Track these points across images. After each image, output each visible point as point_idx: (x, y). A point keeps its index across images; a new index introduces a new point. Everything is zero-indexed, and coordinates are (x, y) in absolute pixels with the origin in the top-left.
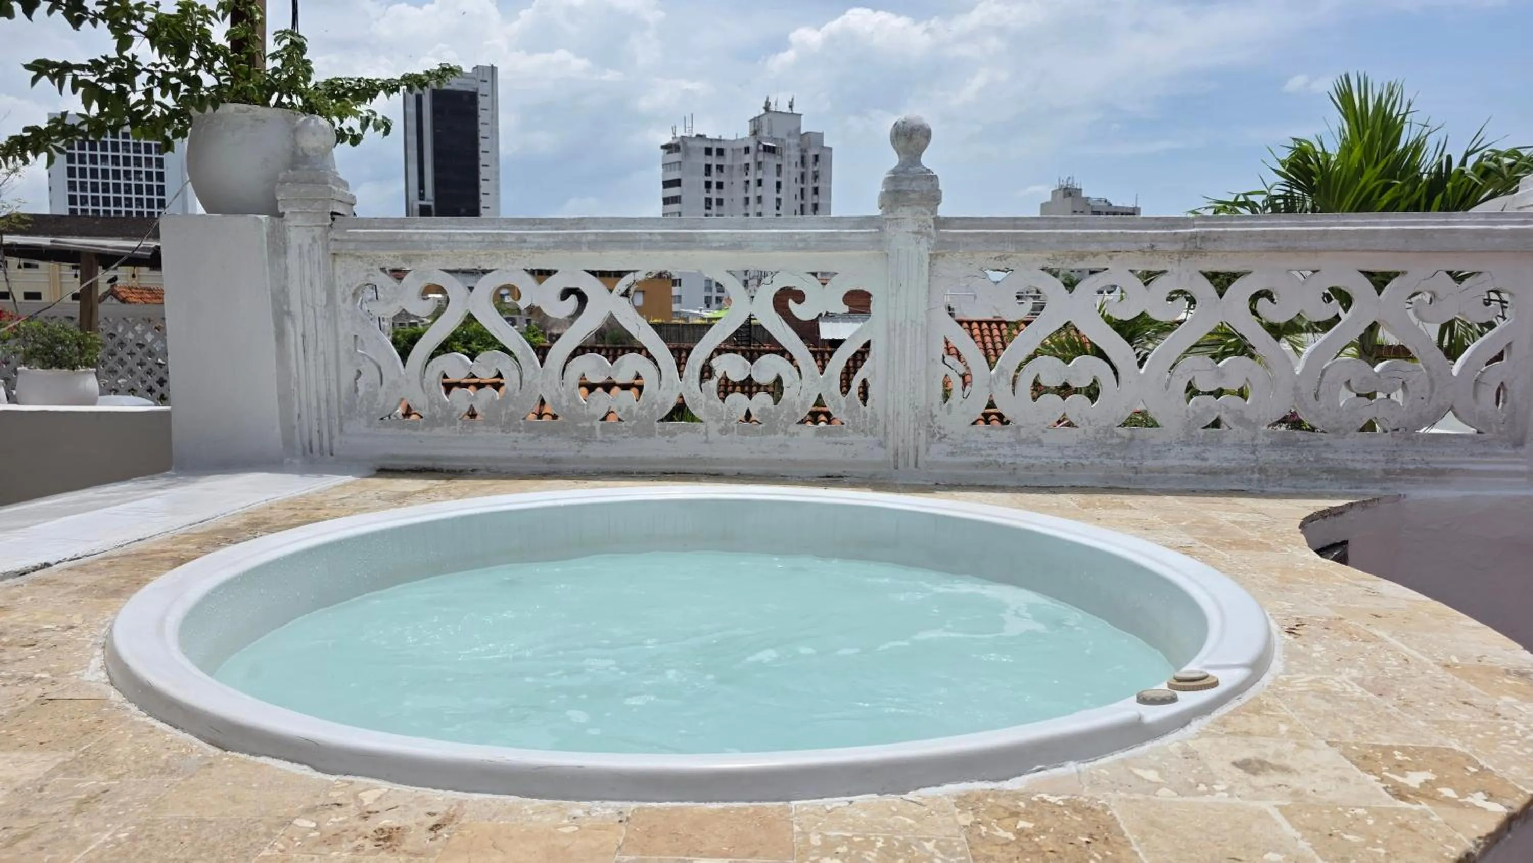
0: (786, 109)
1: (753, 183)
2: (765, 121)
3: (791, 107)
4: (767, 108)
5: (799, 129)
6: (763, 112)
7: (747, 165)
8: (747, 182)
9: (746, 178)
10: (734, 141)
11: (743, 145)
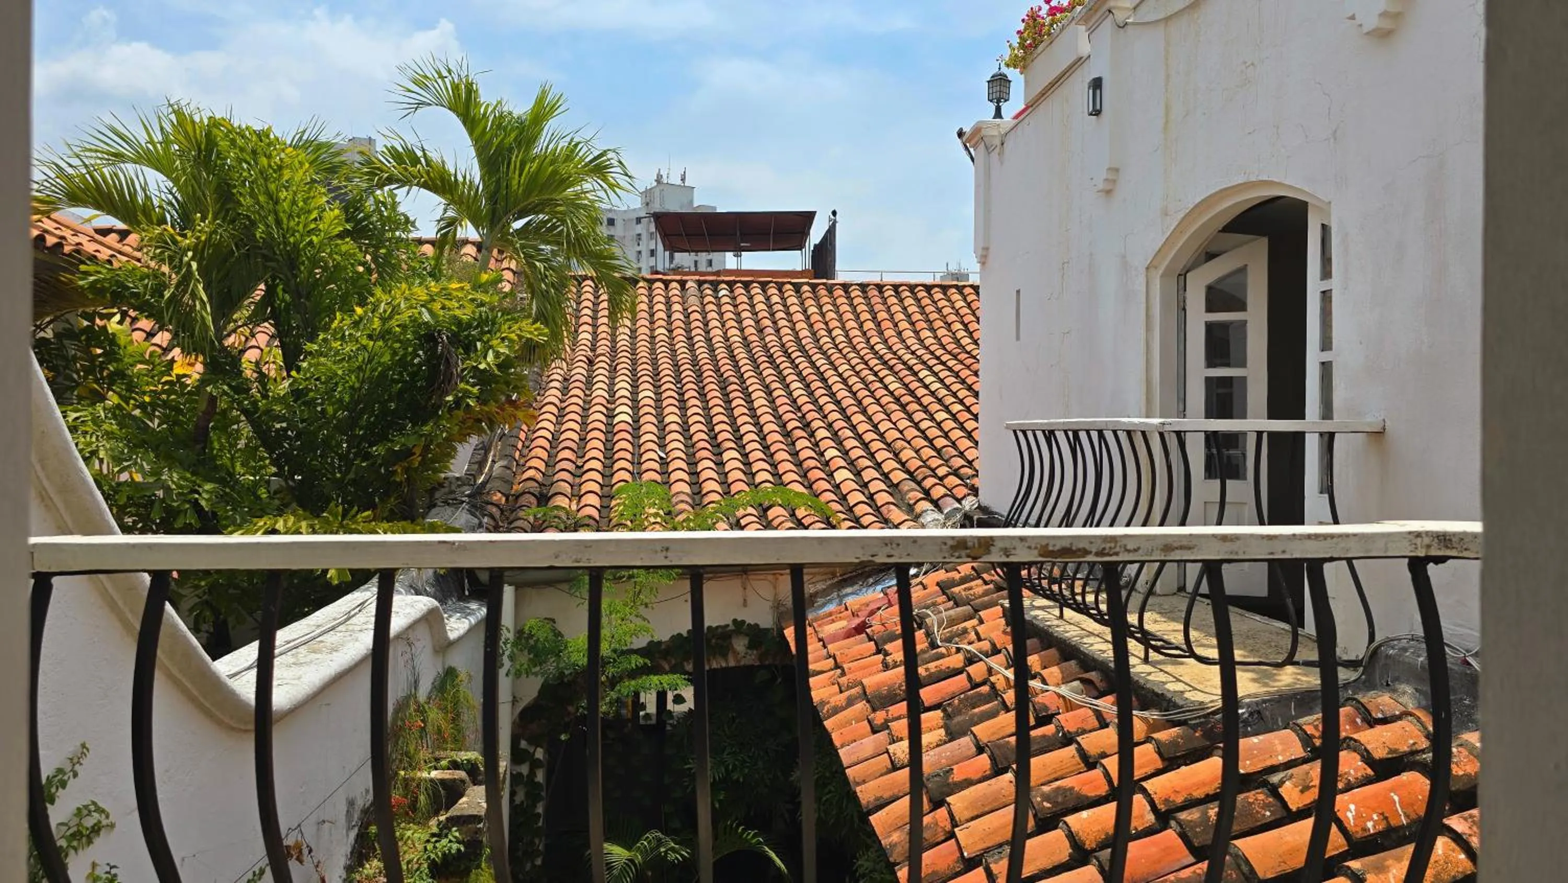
0: (679, 182)
1: (645, 254)
2: (657, 192)
3: (683, 180)
4: (659, 180)
5: (691, 202)
6: (655, 184)
7: (639, 235)
8: (640, 252)
9: (638, 249)
10: (625, 211)
11: (636, 215)
